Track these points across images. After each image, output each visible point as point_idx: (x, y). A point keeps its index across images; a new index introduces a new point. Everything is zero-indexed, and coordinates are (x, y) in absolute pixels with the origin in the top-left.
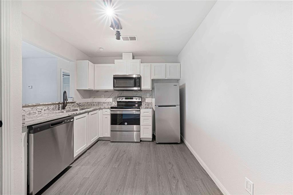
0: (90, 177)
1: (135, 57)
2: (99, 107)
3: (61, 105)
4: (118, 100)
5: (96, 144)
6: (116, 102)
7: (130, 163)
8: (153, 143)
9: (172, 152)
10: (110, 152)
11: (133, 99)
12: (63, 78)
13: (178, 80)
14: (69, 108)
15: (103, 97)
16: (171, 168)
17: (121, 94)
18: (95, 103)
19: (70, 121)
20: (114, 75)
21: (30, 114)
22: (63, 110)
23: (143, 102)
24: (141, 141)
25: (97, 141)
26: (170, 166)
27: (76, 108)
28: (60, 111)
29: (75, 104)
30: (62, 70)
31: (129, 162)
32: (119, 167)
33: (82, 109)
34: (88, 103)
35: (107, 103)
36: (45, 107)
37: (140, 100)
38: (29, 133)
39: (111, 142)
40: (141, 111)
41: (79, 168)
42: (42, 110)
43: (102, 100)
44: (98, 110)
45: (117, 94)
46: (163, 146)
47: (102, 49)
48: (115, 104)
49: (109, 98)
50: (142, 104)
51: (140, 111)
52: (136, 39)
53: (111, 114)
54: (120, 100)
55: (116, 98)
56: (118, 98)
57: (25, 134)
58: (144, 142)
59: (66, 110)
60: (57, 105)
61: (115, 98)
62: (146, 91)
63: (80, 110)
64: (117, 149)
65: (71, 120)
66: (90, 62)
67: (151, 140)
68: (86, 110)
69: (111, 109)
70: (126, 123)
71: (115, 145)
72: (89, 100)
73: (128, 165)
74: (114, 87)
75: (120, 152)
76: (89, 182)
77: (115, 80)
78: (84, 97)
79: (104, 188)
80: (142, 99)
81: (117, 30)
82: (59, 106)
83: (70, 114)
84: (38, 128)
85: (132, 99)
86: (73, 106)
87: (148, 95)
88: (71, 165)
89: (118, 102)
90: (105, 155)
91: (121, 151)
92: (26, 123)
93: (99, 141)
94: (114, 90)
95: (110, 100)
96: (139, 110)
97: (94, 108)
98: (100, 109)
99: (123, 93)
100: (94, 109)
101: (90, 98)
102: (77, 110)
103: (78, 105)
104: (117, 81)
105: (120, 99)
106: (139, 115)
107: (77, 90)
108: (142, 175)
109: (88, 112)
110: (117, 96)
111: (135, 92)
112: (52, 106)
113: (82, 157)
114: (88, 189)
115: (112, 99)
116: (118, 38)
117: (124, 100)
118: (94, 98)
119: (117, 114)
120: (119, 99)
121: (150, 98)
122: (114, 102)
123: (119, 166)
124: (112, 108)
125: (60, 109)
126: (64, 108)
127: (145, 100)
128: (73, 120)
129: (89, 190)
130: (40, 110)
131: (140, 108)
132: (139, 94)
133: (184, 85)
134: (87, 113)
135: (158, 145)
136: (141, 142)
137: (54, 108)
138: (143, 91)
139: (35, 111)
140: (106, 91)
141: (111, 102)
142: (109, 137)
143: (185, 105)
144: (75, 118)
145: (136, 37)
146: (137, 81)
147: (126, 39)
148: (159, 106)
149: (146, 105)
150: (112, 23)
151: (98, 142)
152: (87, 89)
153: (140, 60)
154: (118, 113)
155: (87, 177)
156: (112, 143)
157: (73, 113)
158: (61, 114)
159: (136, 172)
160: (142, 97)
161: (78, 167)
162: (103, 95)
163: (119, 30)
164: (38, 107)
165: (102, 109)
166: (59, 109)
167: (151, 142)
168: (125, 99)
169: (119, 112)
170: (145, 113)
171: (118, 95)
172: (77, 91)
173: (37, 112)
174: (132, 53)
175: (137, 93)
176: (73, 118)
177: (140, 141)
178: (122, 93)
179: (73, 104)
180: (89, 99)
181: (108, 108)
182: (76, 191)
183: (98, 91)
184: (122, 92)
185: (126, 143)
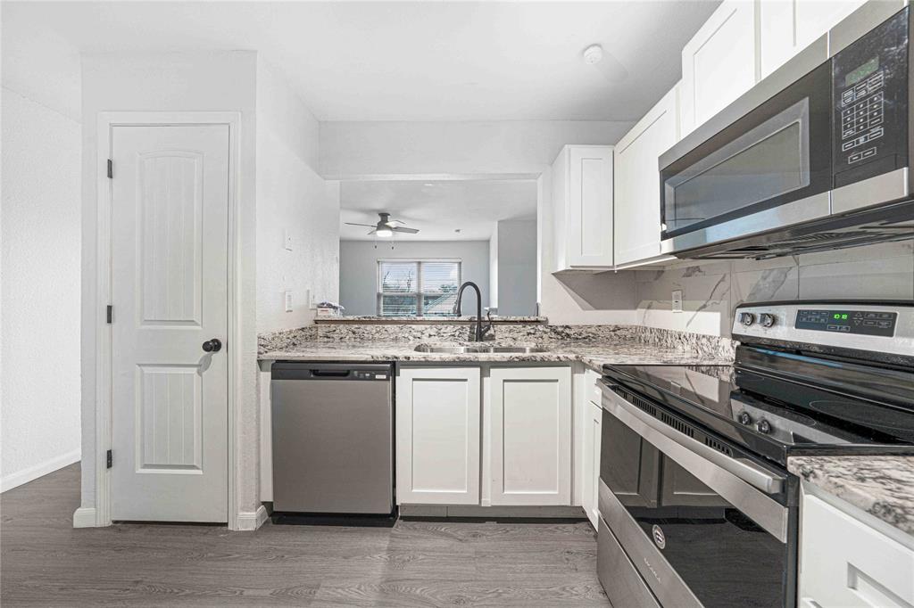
4: (739, 329)
15: (680, 301)
17: (779, 284)
18: (648, 334)
19: (372, 379)
20: (660, 158)
35: (694, 341)
36: (431, 328)
42: (422, 334)
49: (703, 308)
54: (756, 330)
56: (742, 314)
65: (377, 377)
72: (631, 318)
86: (529, 334)
95: (711, 323)
101: (635, 308)
103: (558, 333)
105: (751, 321)
107: (554, 275)
112: (450, 329)
117: (787, 334)
118: (650, 307)
120: (752, 324)
128: (383, 376)
130: (419, 335)
137: (457, 333)
139: (407, 335)
141: (709, 339)
144: (405, 375)
162: (678, 292)
164: (414, 326)
172: (554, 278)
173: (411, 338)
176: (384, 371)
180: (633, 313)
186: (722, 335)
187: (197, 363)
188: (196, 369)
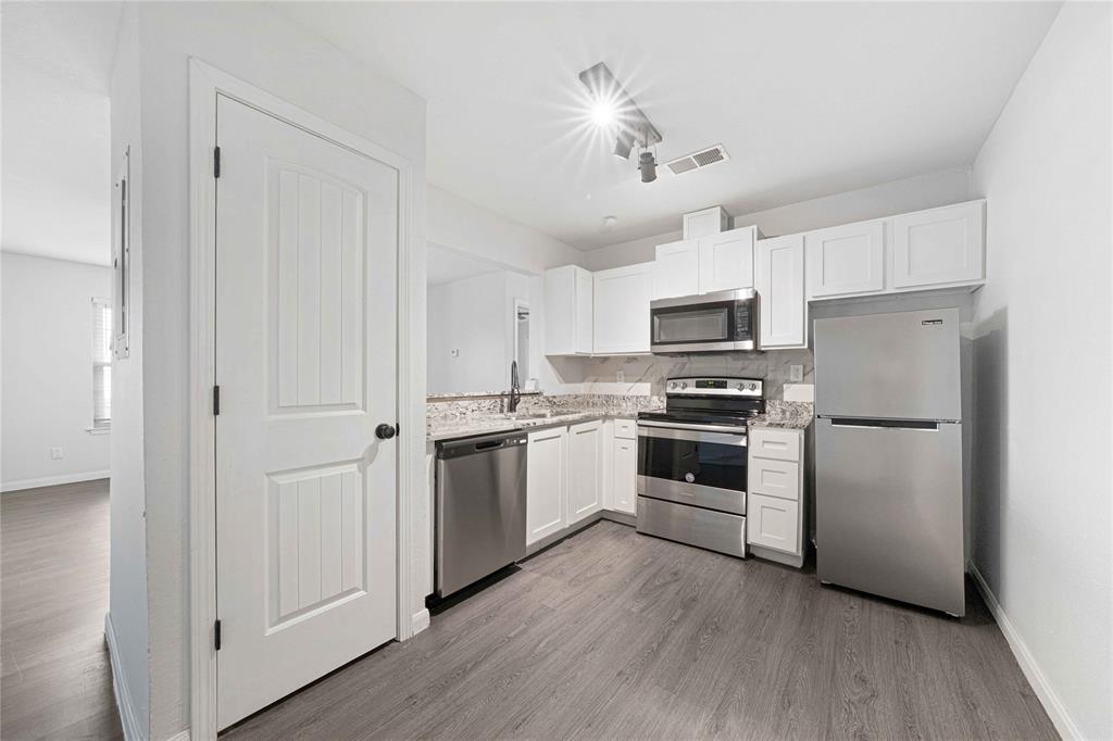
0: (559, 609)
1: (736, 220)
2: (605, 410)
3: (506, 400)
4: (670, 390)
5: (593, 528)
6: (662, 398)
7: (683, 616)
8: (805, 576)
9: (896, 642)
10: (627, 561)
11: (726, 387)
12: (519, 324)
13: (973, 292)
14: (524, 411)
15: (623, 378)
16: (859, 701)
17: (682, 369)
18: (596, 399)
19: (518, 444)
20: (652, 302)
21: (445, 417)
22: (510, 414)
23: (770, 399)
24: (749, 556)
25: (597, 522)
26: (856, 691)
27: (542, 412)
28: (502, 416)
29: (541, 398)
30: (517, 301)
31: (680, 612)
32: (644, 614)
33: (558, 414)
34: (577, 397)
35: (635, 399)
36: (473, 403)
37: (758, 392)
38: (437, 457)
39: (638, 533)
40: (751, 433)
41: (537, 578)
42: (467, 409)
43: (620, 388)
44: (600, 421)
45: (667, 366)
46: (852, 603)
47: (612, 220)
48: (659, 405)
49: (640, 381)
50: (768, 408)
51: (746, 434)
52: (724, 155)
53: (639, 437)
54: (678, 390)
55: (663, 382)
56: (671, 383)
57: (430, 458)
58: (765, 566)
59: (516, 413)
60: (499, 400)
61: (658, 383)
62: (786, 356)
63: (552, 416)
64: (650, 560)
65: (521, 442)
66: (579, 269)
67: (799, 564)
68: (563, 418)
69: (641, 418)
70: (690, 477)
71: (649, 544)
72: (582, 388)
73: (675, 618)
74: (653, 343)
75: (660, 570)
76: (551, 621)
77: (655, 318)
78: (566, 379)
79: (585, 653)
80: (768, 389)
81: (643, 151)
82: (502, 401)
83: (520, 423)
84: (450, 449)
85: (723, 385)
86: (535, 403)
87: (796, 370)
88: (520, 565)
89: (669, 397)
90: (609, 567)
91: (663, 567)
92: (432, 434)
93: (602, 522)
94: (656, 354)
95: (644, 388)
96: (742, 429)
97: (587, 413)
98: (606, 417)
99: (687, 366)
100: (587, 417)
101: (582, 381)
102: (543, 416)
103: (550, 402)
104: (665, 321)
105: (675, 386)
106: (745, 450)
107: (547, 357)
108: (716, 669)
109: (569, 424)
110: (665, 376)
111: (735, 359)
112: (487, 403)
113: (549, 553)
114: (546, 636)
115: (649, 385)
116: (649, 176)
117: (692, 390)
118: (595, 381)
119: (671, 442)
120: (674, 388)
121: (804, 382)
122: (655, 398)
123: (642, 611)
124: (642, 416)
125: (505, 410)
126: (512, 408)
127: (783, 391)
128: (524, 441)
129: (547, 640)
130: (464, 411)
131: (749, 422)
132: (754, 366)
133: (1001, 316)
134: (565, 428)
135: (826, 593)
136: (751, 562)
137: (492, 407)
138: (769, 355)
139: (454, 411)
140: (632, 359)
141: (645, 397)
142: (632, 516)
143: (1006, 424)
144: (532, 436)
145: (719, 147)
146: (740, 317)
147: (682, 166)
148: (836, 421)
149: (784, 412)
150: (618, 139)
151: (599, 524)
152: (572, 352)
153: (755, 227)
154: (678, 435)
155: (551, 606)
156: (641, 536)
157: (526, 422)
158: (506, 422)
159: (699, 653)
160: (769, 378)
161: (534, 575)
162: (622, 372)
163: (650, 149)
164: (460, 402)
165: (612, 418)
166: (502, 411)
167: (796, 574)
168: (697, 387)
169: (680, 432)
170: (766, 446)
171: (671, 371)
172: (546, 361)
173: (457, 414)
174: (719, 208)
175: (746, 363)
176: (525, 436)
177: (743, 556)
178: (684, 364)
179: (535, 399)
180: (582, 385)
181: (631, 417)
182: (521, 628)
183: (605, 359)
184: (685, 359)
185: (689, 549)
186: (652, 395)
187: (360, 457)
188: (355, 465)
